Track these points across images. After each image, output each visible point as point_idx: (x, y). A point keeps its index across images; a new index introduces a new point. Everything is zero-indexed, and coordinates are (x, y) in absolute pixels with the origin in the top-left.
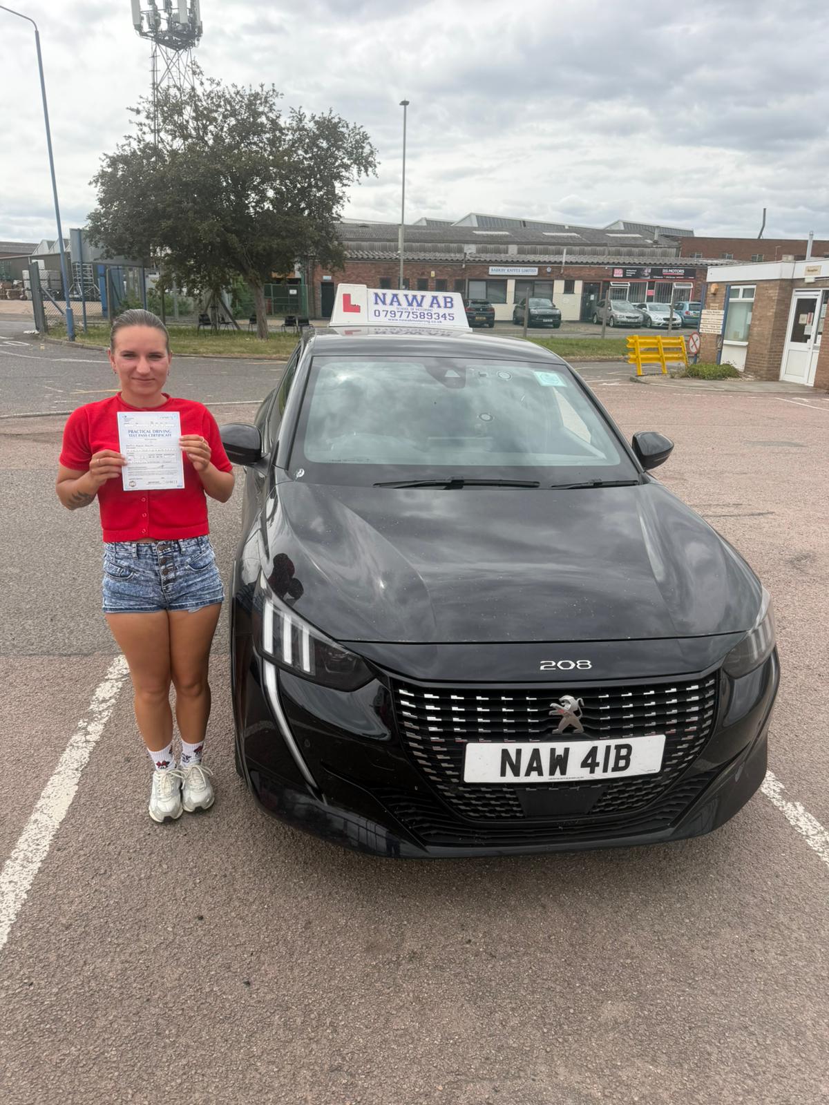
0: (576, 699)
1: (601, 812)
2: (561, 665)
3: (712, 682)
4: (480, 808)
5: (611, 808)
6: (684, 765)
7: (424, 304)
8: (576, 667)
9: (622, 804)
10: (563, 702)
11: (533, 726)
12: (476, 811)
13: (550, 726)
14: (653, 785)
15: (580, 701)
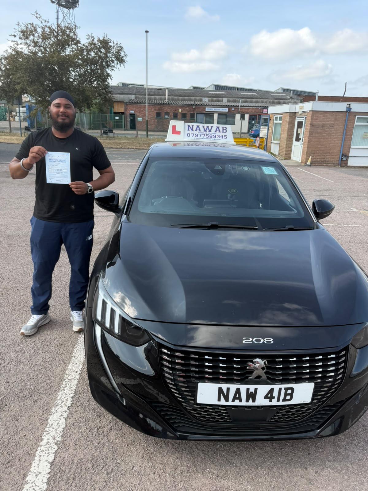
0: (263, 361)
1: (276, 421)
2: (255, 340)
3: (344, 353)
4: (207, 416)
5: (282, 420)
6: (325, 399)
7: (212, 131)
8: (264, 342)
9: (288, 418)
10: (255, 362)
11: (237, 375)
12: (205, 417)
13: (247, 375)
14: (306, 409)
15: (265, 362)
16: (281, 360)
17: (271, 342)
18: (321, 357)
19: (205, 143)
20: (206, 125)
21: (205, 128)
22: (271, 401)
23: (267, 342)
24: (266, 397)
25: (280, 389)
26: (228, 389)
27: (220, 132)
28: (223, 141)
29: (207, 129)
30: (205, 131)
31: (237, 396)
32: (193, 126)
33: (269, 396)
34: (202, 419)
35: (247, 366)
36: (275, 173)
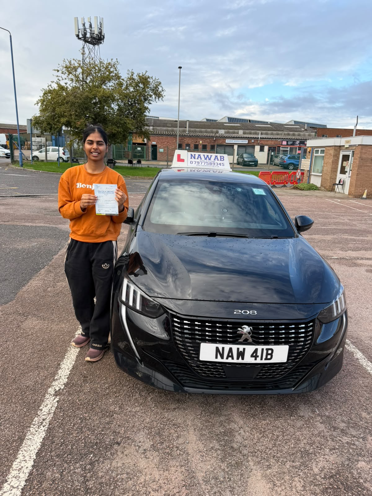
0: (249, 327)
1: (260, 378)
2: (243, 312)
3: (311, 324)
4: (207, 372)
5: (265, 377)
6: (298, 360)
7: (211, 159)
8: (250, 313)
9: (270, 375)
10: (243, 328)
11: (230, 337)
12: (205, 373)
13: (238, 338)
14: (283, 368)
15: (251, 328)
16: (263, 327)
17: (255, 313)
18: (293, 326)
19: (205, 170)
20: (206, 154)
21: (206, 156)
22: (256, 359)
23: (252, 313)
24: (252, 356)
25: (263, 349)
26: (223, 348)
27: (218, 160)
28: (221, 167)
29: (207, 158)
30: (206, 159)
31: (230, 355)
32: (195, 155)
33: (254, 355)
34: (203, 374)
35: (237, 331)
36: (264, 194)
